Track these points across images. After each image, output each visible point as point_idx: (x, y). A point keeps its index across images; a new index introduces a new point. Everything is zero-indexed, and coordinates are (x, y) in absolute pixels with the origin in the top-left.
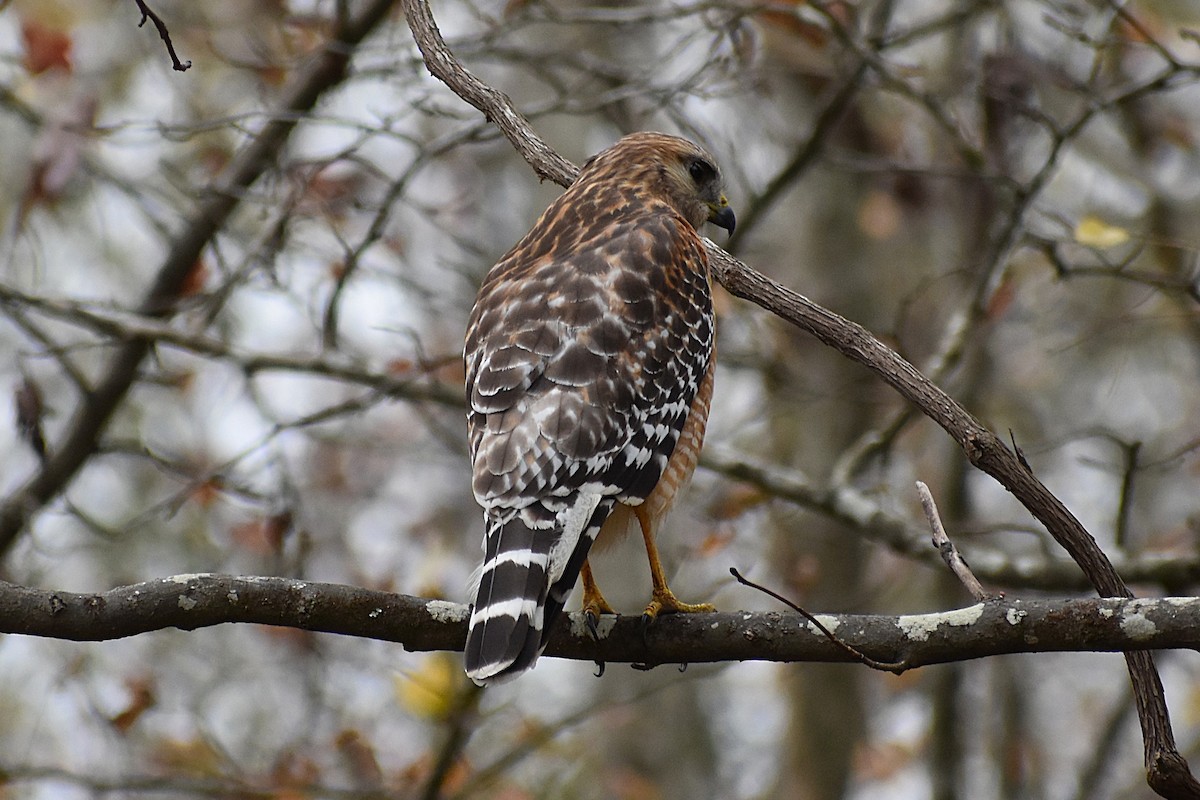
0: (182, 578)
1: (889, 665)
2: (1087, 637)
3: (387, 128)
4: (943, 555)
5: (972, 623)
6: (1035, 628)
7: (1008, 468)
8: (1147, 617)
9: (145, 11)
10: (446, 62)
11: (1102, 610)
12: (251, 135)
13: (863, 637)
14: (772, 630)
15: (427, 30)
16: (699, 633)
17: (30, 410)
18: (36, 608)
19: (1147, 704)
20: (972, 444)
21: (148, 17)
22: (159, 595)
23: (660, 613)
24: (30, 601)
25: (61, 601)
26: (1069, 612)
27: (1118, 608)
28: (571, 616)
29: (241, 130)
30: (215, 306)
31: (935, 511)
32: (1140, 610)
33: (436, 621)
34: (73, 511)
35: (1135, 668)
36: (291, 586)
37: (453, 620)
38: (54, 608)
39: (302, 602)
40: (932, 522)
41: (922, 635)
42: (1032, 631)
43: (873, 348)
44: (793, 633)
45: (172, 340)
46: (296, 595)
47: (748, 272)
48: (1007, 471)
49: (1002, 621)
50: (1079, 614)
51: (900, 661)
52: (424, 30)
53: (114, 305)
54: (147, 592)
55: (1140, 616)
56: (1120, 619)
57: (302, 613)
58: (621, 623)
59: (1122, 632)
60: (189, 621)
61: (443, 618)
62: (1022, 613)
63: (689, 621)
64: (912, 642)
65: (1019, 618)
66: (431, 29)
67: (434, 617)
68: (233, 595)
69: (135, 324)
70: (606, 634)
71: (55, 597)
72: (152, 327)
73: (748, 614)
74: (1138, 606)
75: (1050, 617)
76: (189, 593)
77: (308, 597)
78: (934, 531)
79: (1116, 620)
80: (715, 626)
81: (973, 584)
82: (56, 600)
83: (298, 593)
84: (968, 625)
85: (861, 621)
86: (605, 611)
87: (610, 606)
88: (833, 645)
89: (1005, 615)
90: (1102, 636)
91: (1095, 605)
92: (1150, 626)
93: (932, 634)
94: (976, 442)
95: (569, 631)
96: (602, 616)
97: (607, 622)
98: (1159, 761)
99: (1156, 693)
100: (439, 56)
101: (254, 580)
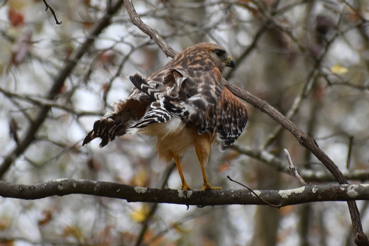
0: (59, 180)
1: (276, 206)
2: (337, 197)
3: (122, 41)
4: (292, 172)
5: (301, 192)
6: (321, 194)
7: (311, 145)
8: (355, 190)
9: (47, 6)
10: (138, 20)
11: (341, 188)
12: (80, 44)
13: (268, 197)
14: (240, 195)
15: (132, 11)
16: (218, 196)
17: (13, 129)
18: (14, 189)
19: (354, 218)
20: (300, 138)
21: (48, 8)
22: (52, 185)
23: (206, 190)
24: (12, 187)
25: (22, 187)
26: (331, 189)
27: (346, 188)
28: (178, 191)
29: (77, 41)
30: (70, 96)
31: (290, 158)
32: (353, 188)
33: (137, 193)
34: (26, 159)
35: (351, 207)
36: (92, 182)
37: (142, 193)
38: (19, 190)
39: (96, 187)
40: (289, 161)
41: (286, 196)
42: (320, 195)
43: (270, 109)
44: (247, 196)
45: (56, 106)
46: (94, 185)
47: (231, 85)
48: (311, 146)
49: (310, 192)
50: (334, 190)
51: (279, 204)
52: (131, 11)
53: (39, 96)
54: (48, 184)
55: (353, 190)
56: (347, 191)
57: (96, 191)
58: (194, 193)
59: (347, 195)
60: (62, 193)
61: (139, 192)
62: (317, 189)
63: (215, 193)
64: (283, 199)
65: (316, 191)
66: (133, 11)
67: (137, 192)
68: (75, 185)
69: (45, 102)
70: (189, 197)
71: (20, 186)
72: (50, 102)
73: (233, 190)
74: (352, 187)
75: (325, 191)
76: (61, 185)
77: (98, 186)
78: (290, 164)
79: (346, 191)
80: (223, 194)
81: (302, 181)
82: (20, 187)
83: (95, 184)
84: (300, 193)
85: (268, 192)
86: (189, 189)
87: (190, 188)
88: (259, 200)
89: (311, 190)
90: (341, 196)
91: (339, 187)
92: (356, 193)
93: (289, 196)
94: (302, 138)
95: (178, 196)
96: (188, 191)
97: (190, 193)
98: (358, 236)
99: (357, 215)
100: (136, 19)
101: (81, 180)
